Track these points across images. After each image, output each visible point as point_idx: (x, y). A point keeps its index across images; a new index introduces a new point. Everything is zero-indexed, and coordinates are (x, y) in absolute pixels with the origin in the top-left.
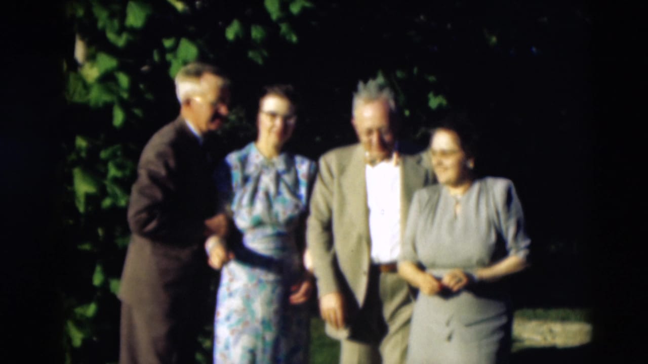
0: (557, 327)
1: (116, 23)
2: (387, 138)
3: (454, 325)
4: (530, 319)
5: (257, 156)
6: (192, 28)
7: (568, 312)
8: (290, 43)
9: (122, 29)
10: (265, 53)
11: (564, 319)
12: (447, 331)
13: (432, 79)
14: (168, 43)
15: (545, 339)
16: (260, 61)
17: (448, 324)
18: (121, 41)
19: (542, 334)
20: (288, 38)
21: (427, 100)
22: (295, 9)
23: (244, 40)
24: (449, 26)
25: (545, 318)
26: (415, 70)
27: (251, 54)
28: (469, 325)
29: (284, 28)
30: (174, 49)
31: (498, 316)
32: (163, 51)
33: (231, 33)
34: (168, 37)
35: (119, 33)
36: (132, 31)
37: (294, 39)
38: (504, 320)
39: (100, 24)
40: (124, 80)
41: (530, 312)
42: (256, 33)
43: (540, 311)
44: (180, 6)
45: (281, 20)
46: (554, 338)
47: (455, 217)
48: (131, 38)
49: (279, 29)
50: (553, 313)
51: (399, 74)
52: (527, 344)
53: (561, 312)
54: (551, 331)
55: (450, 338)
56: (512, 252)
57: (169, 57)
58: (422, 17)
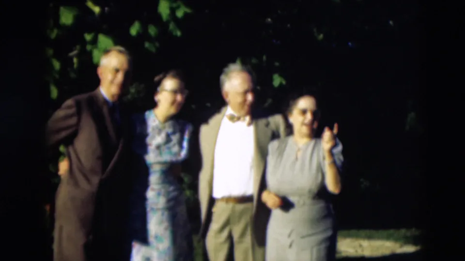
0: (365, 243)
3: (293, 237)
5: (154, 121)
6: (105, 26)
7: (373, 232)
8: (176, 36)
10: (157, 44)
11: (369, 238)
12: (288, 241)
13: (277, 64)
14: (88, 37)
15: (356, 251)
16: (153, 50)
17: (289, 236)
18: (53, 35)
19: (354, 247)
20: (174, 34)
21: (271, 80)
22: (180, 14)
23: (143, 35)
24: (289, 25)
25: (358, 237)
26: (264, 58)
27: (147, 45)
28: (303, 237)
29: (172, 26)
30: (95, 42)
31: (326, 231)
32: (84, 43)
33: (134, 31)
34: (89, 32)
35: (52, 30)
37: (179, 33)
38: (330, 233)
40: (56, 64)
42: (152, 31)
43: (353, 232)
44: (97, 10)
45: (169, 21)
46: (363, 251)
47: (297, 159)
48: (60, 33)
49: (168, 27)
50: (363, 232)
51: (254, 61)
52: (344, 254)
53: (368, 232)
54: (361, 246)
55: (291, 246)
57: (89, 47)
58: (269, 20)
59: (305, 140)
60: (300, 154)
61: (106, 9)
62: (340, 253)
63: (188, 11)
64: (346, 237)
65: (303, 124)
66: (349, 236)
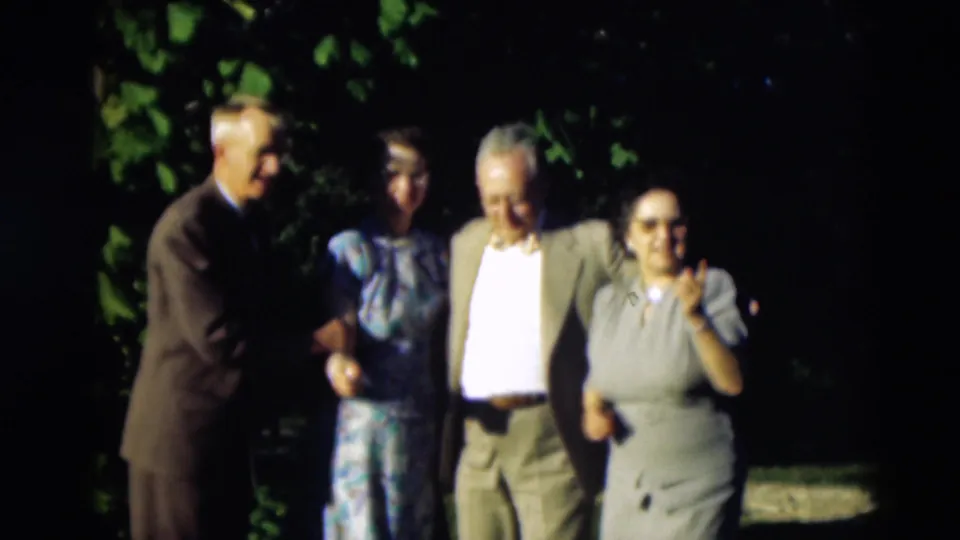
0: (801, 494)
1: (151, 36)
2: (521, 209)
3: (647, 485)
7: (816, 471)
8: (407, 66)
9: (160, 45)
10: (371, 85)
11: (810, 482)
13: (618, 123)
14: (226, 68)
15: (782, 511)
16: (362, 97)
17: (638, 484)
18: (156, 64)
19: (779, 503)
20: (403, 60)
21: (608, 156)
22: (414, 19)
23: (341, 64)
24: (643, 45)
25: (786, 481)
26: (593, 112)
27: (350, 86)
28: (665, 487)
29: (399, 45)
30: (236, 78)
32: (219, 81)
33: (322, 56)
34: (229, 57)
35: (153, 53)
37: (413, 61)
39: (128, 42)
40: (162, 124)
42: (359, 55)
43: (776, 470)
44: (248, 12)
45: (394, 34)
46: (795, 508)
47: (643, 321)
48: (172, 59)
49: (391, 47)
50: (796, 472)
51: (570, 117)
52: (756, 517)
54: (791, 499)
57: (227, 89)
58: (602, 33)
59: (665, 281)
60: (649, 312)
61: (267, 11)
62: (748, 514)
63: (432, 11)
64: (760, 480)
65: (652, 249)
66: (768, 479)
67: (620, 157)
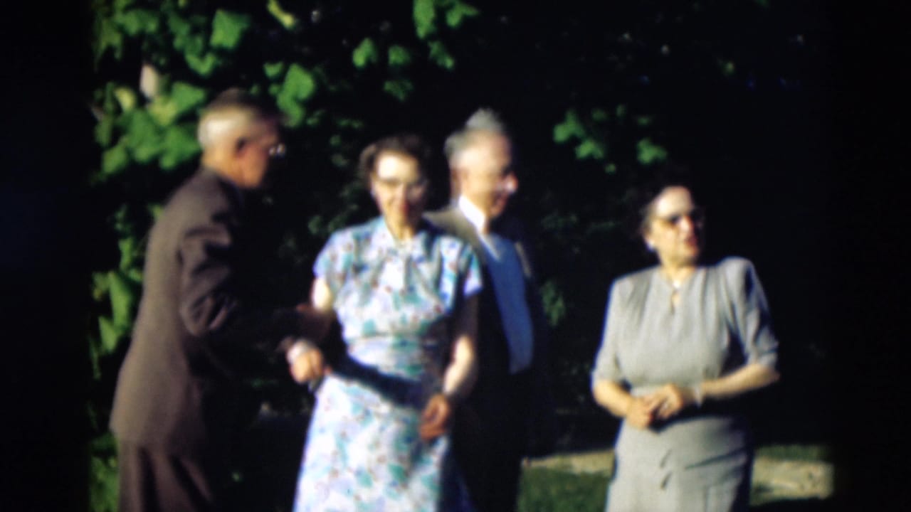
0: (818, 471)
1: (199, 41)
3: (670, 466)
4: (781, 458)
5: (384, 236)
6: (306, 50)
8: (443, 70)
9: (207, 49)
10: (409, 85)
12: (660, 475)
13: (644, 121)
14: (272, 70)
15: (802, 487)
16: (401, 96)
17: (663, 464)
18: (204, 66)
19: (799, 480)
20: (440, 62)
21: (636, 152)
22: (454, 19)
23: (378, 68)
24: (665, 49)
26: (620, 109)
27: (388, 86)
28: (689, 467)
29: (435, 48)
30: (280, 79)
31: (733, 454)
32: (266, 82)
33: (360, 57)
34: (273, 61)
35: (202, 55)
36: (221, 52)
37: (449, 63)
38: (741, 460)
39: (178, 43)
41: (780, 449)
42: (397, 56)
43: (795, 448)
44: (287, 20)
45: (431, 37)
46: (814, 485)
47: (672, 310)
48: (220, 63)
49: (428, 50)
50: (812, 450)
51: (598, 114)
52: (777, 494)
54: (810, 478)
55: (664, 484)
56: (752, 358)
57: (274, 89)
58: (627, 36)
59: (685, 272)
60: (678, 301)
62: (770, 490)
63: (471, 12)
67: (648, 153)
